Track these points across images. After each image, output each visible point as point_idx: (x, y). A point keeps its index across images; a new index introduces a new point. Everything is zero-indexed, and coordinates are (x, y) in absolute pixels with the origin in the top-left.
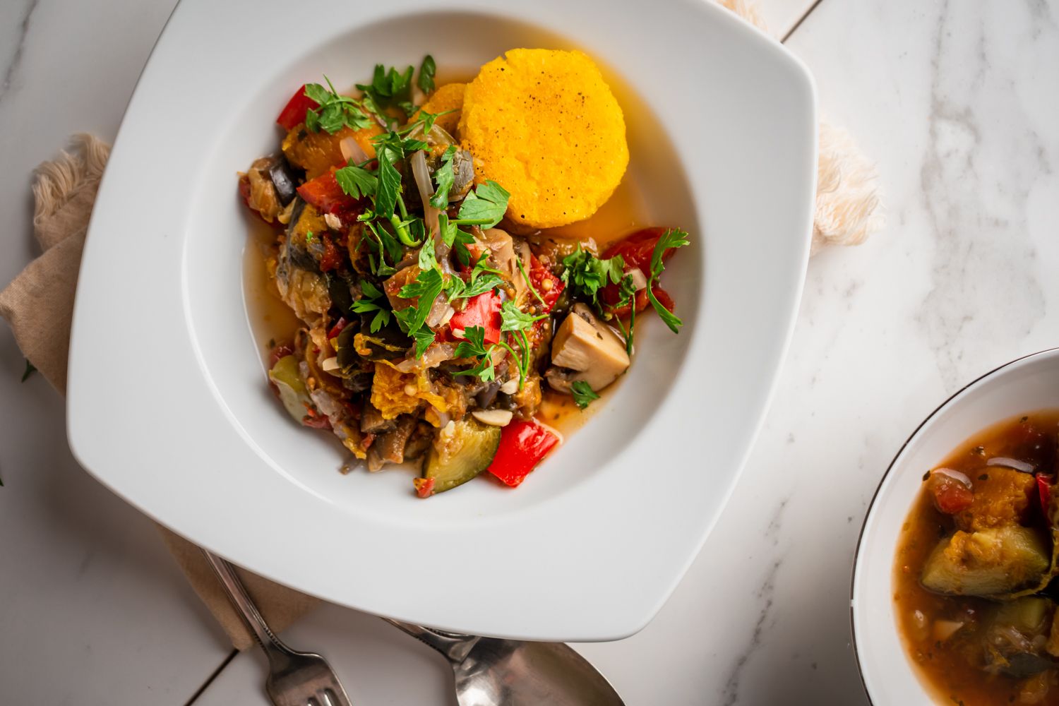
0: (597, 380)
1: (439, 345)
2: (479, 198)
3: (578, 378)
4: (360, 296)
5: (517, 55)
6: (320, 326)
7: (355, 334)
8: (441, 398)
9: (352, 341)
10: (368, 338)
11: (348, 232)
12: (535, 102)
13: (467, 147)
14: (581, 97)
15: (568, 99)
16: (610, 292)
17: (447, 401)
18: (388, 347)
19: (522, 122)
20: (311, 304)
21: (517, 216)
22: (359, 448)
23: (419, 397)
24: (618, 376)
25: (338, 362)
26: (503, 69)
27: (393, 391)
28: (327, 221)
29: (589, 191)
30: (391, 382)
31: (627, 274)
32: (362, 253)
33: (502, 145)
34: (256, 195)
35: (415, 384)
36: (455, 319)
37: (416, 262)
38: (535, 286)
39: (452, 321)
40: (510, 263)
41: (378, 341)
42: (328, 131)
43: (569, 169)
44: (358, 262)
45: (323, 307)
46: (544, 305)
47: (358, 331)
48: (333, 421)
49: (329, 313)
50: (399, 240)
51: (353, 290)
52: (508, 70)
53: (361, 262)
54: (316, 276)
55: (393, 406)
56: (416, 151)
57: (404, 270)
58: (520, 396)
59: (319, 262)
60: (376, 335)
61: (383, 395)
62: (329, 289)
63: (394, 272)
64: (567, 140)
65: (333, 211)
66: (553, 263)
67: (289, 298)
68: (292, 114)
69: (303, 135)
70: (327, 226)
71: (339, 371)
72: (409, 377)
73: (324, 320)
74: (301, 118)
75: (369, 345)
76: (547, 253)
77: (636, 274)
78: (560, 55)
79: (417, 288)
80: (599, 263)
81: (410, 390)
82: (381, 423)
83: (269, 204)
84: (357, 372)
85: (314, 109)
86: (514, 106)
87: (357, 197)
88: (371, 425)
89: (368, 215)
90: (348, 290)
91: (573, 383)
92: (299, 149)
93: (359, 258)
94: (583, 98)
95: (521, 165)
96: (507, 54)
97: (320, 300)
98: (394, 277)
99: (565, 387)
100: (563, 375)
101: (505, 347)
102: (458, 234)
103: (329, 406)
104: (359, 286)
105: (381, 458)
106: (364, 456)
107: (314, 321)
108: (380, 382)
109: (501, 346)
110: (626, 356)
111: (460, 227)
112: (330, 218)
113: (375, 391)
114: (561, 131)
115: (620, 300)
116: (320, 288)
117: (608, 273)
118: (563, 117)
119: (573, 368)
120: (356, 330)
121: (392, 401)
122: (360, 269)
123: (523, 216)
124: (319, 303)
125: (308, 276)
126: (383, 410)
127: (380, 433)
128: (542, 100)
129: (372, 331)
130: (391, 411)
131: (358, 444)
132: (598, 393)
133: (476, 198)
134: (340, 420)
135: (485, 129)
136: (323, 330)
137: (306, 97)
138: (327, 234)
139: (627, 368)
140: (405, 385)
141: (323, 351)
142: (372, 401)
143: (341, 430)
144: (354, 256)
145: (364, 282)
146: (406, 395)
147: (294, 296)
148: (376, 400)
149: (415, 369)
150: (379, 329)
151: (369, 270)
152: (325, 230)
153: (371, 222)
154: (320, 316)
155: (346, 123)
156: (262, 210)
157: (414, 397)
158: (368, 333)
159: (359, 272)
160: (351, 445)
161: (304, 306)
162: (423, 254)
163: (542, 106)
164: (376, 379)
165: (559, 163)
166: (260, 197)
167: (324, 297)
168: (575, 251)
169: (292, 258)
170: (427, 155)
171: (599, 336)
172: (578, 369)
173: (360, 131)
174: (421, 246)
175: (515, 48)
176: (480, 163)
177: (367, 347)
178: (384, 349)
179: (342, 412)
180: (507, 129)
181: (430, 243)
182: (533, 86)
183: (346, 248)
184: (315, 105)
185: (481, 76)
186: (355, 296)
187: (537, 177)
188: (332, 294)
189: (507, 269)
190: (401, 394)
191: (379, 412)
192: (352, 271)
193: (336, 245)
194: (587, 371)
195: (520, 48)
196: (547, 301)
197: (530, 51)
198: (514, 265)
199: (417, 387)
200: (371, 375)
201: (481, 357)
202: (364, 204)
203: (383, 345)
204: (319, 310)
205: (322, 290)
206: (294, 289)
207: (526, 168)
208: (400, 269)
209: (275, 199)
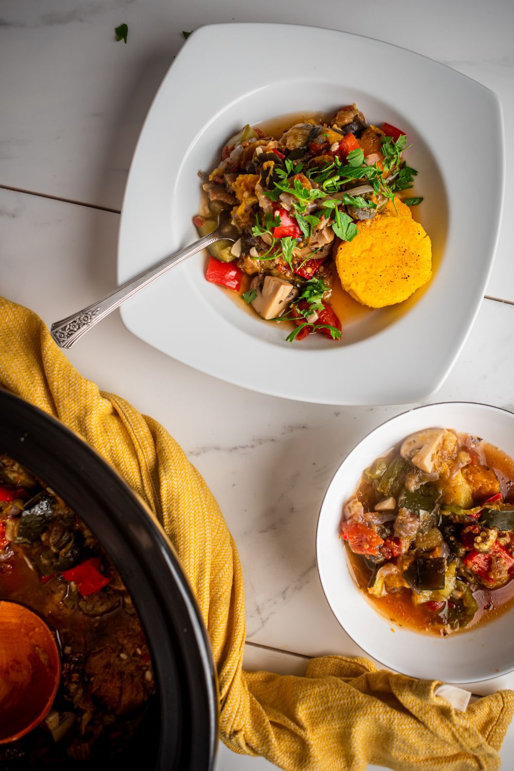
0: (257, 303)
1: (271, 204)
2: (349, 224)
3: (258, 292)
4: (295, 164)
5: (428, 242)
6: (279, 145)
7: (274, 161)
8: (243, 212)
9: (271, 160)
10: (272, 167)
11: (329, 155)
12: (402, 252)
13: (376, 217)
14: (407, 277)
15: (406, 270)
16: (304, 305)
17: (243, 216)
18: (268, 178)
19: (392, 246)
20: (291, 139)
21: (342, 246)
22: (214, 176)
23: (243, 199)
24: (259, 315)
25: (261, 154)
26: (419, 234)
27: (246, 185)
28: (335, 144)
29: (357, 284)
30: (250, 183)
31: (315, 312)
32: (318, 164)
33: (379, 236)
34: (344, 114)
35: (249, 196)
36: (285, 212)
37: (314, 187)
38: (307, 263)
39: (284, 209)
40: (316, 243)
41: (271, 172)
42: (382, 148)
43: (368, 273)
44: (314, 161)
45: (289, 145)
46: (298, 269)
47: (275, 163)
48: (228, 160)
49: (287, 150)
50: (326, 180)
51: (299, 161)
52: (419, 237)
53: (314, 163)
54: (305, 141)
55: (238, 187)
56: (373, 188)
57: (309, 183)
58: (249, 258)
59: (313, 142)
60: (274, 172)
61: (243, 181)
62: (299, 148)
63: (308, 178)
64: (384, 271)
65: (340, 147)
66: (319, 274)
67: (294, 129)
68: (390, 130)
69: (379, 135)
70: (332, 144)
71: (256, 156)
72: (253, 193)
73: (283, 146)
74: (388, 134)
75: (269, 168)
76: (324, 270)
77: (315, 317)
78: (429, 264)
79: (300, 188)
80: (319, 298)
81: (246, 194)
82: (229, 183)
83: (340, 121)
84: (256, 165)
85: (393, 139)
86: (400, 241)
87: (347, 158)
88: (227, 178)
89: (339, 163)
90: (299, 158)
91: (255, 290)
92: (371, 134)
93: (316, 162)
94: (407, 278)
95: (369, 246)
96: (428, 237)
97: (293, 144)
98: (305, 177)
99: (253, 286)
100: (259, 284)
101: (272, 243)
102: (330, 209)
103: (235, 156)
104: (301, 163)
105: (211, 189)
106: (211, 179)
107: (282, 142)
108: (250, 177)
109: (272, 239)
110: (271, 318)
111: (334, 211)
112: (336, 145)
113: (245, 176)
114: (388, 266)
115: (301, 310)
116: (299, 143)
117: (315, 303)
118: (395, 267)
119: (263, 288)
120: (277, 162)
121: (240, 185)
122: (310, 163)
123: (341, 249)
124: (292, 143)
125: (305, 137)
126: (236, 182)
127: (224, 185)
128: (404, 256)
129: (276, 170)
130: (236, 186)
131: (217, 175)
132: (250, 305)
133: (349, 222)
134: (228, 163)
135: (387, 226)
136: (277, 147)
137: (399, 136)
138: (328, 145)
139: (263, 319)
140: (249, 191)
141: (266, 147)
142: (240, 175)
143: (223, 165)
144: (317, 159)
145: (303, 165)
146: (244, 192)
147: (295, 131)
148: (240, 177)
149: (258, 192)
150: (277, 173)
151: (310, 168)
152: (330, 144)
153: (335, 166)
154: (285, 145)
155: (386, 158)
156: (337, 118)
157: (243, 197)
158: (275, 167)
159: (309, 162)
160: (215, 172)
161: (290, 136)
162: (317, 191)
163: (401, 257)
164: (252, 175)
165: (371, 267)
166: (343, 116)
167: (295, 146)
168: (326, 287)
169: (315, 129)
170: (371, 193)
171: (281, 302)
172: (263, 291)
173: (383, 165)
174: (322, 190)
175: (431, 241)
176: (368, 223)
177: (267, 167)
178: (267, 176)
179: (233, 164)
180: (387, 238)
181: (324, 195)
182: (411, 251)
183: (321, 155)
184: (395, 140)
185: (415, 223)
186: (296, 162)
187: (363, 256)
188: (296, 150)
189: (313, 242)
190: (244, 189)
191: (235, 181)
192: (310, 159)
193: (323, 149)
194: (262, 296)
195: (432, 244)
196: (300, 270)
197: (430, 249)
198: (316, 246)
199: (248, 198)
200: (254, 173)
201: (265, 228)
202: (345, 162)
203: (269, 175)
204: (287, 144)
205: (298, 144)
206: (298, 131)
207: (367, 250)
208: (310, 181)
209: (343, 124)
